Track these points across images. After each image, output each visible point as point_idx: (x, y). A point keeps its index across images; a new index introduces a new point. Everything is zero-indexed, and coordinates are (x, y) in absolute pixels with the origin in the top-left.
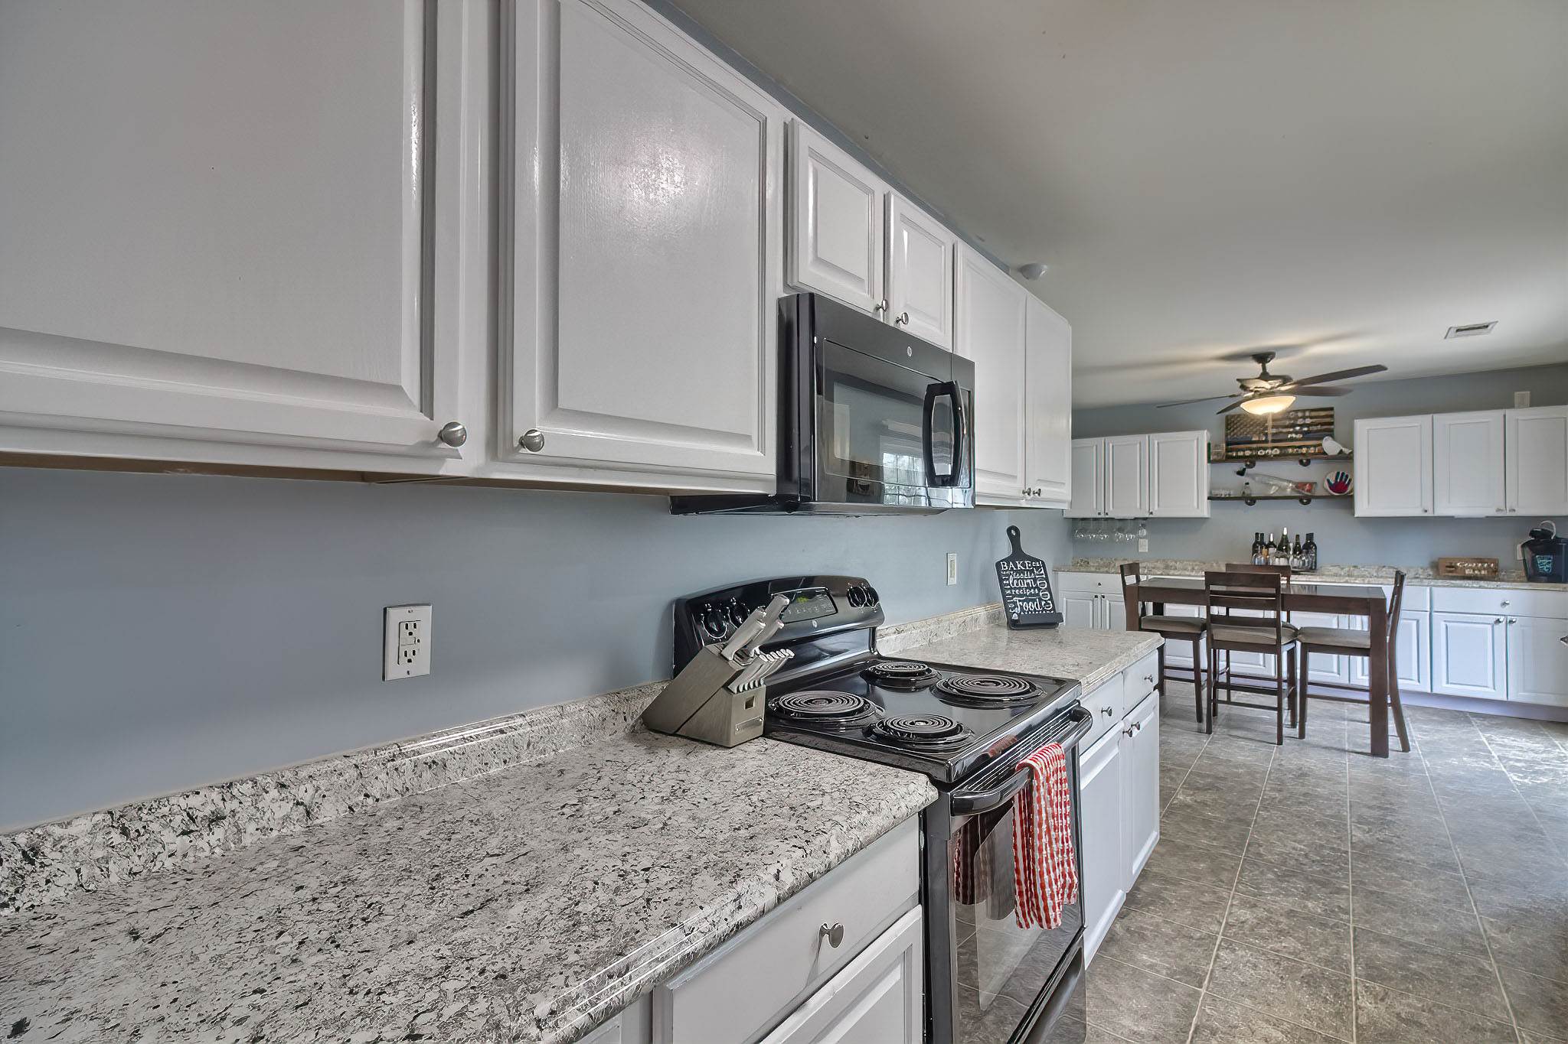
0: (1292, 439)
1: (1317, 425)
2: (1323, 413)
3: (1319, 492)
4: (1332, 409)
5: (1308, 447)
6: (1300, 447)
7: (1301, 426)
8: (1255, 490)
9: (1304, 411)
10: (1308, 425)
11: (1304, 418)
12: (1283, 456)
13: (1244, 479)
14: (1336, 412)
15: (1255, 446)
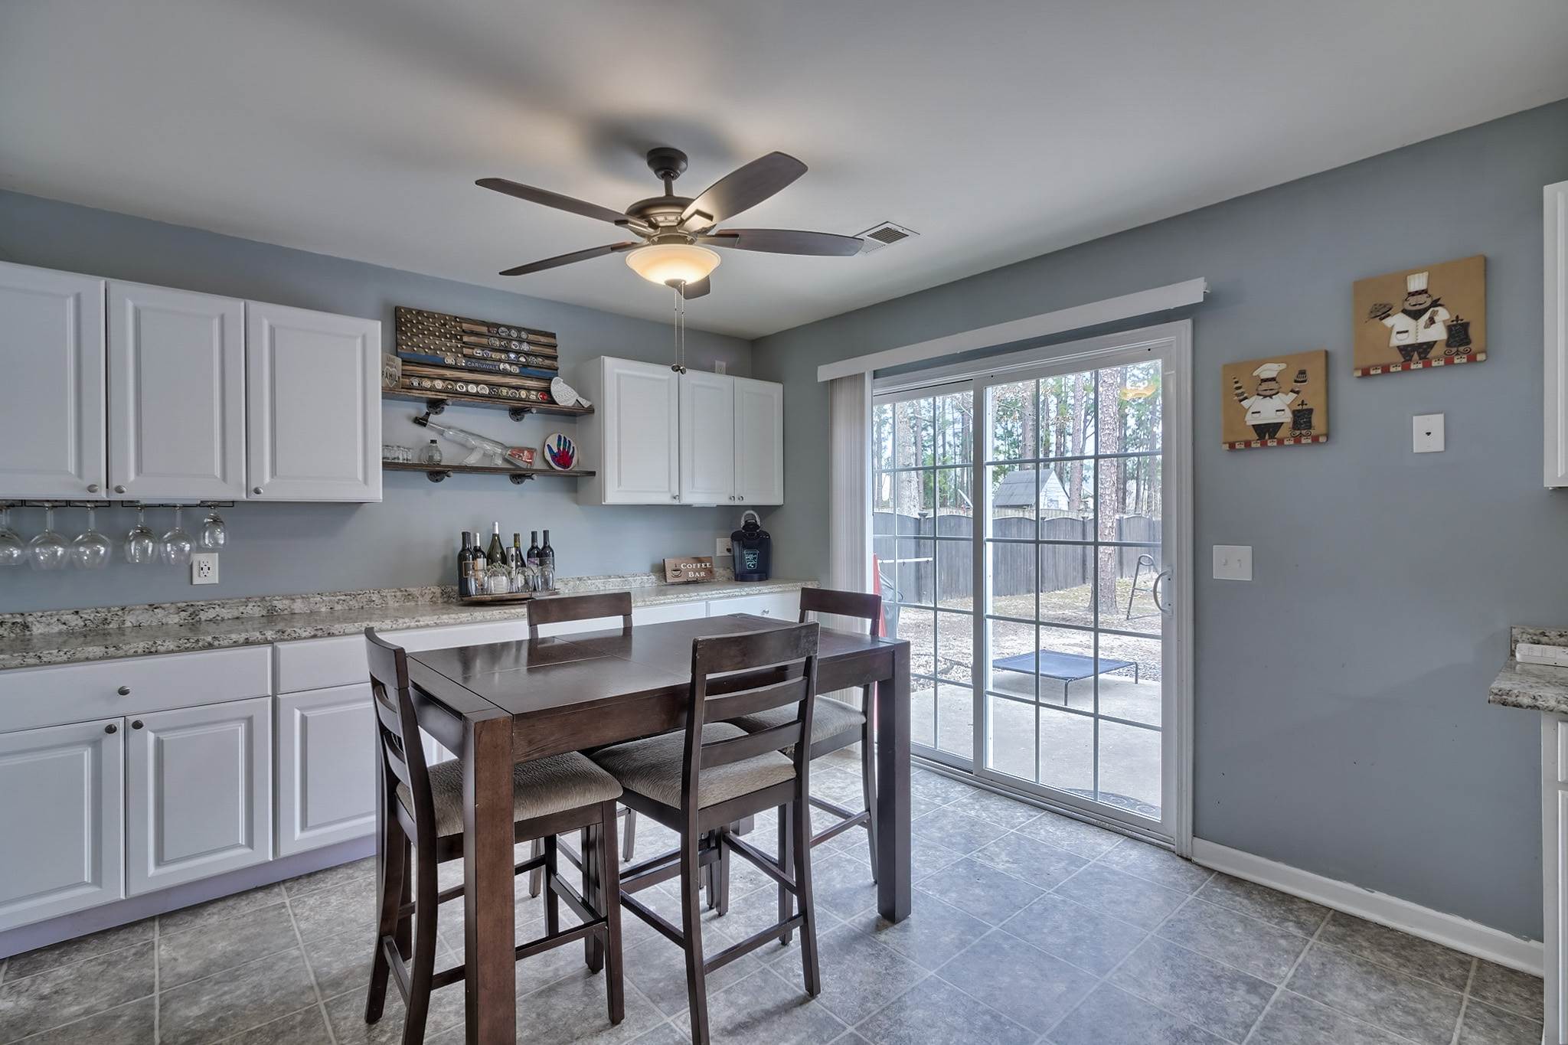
0: (505, 373)
1: (536, 356)
2: (543, 340)
3: (538, 464)
4: (553, 336)
5: (528, 389)
6: (518, 388)
7: (517, 352)
8: (447, 455)
9: (519, 330)
10: (527, 354)
11: (521, 341)
12: (492, 399)
13: (427, 434)
14: (559, 341)
15: (448, 373)
